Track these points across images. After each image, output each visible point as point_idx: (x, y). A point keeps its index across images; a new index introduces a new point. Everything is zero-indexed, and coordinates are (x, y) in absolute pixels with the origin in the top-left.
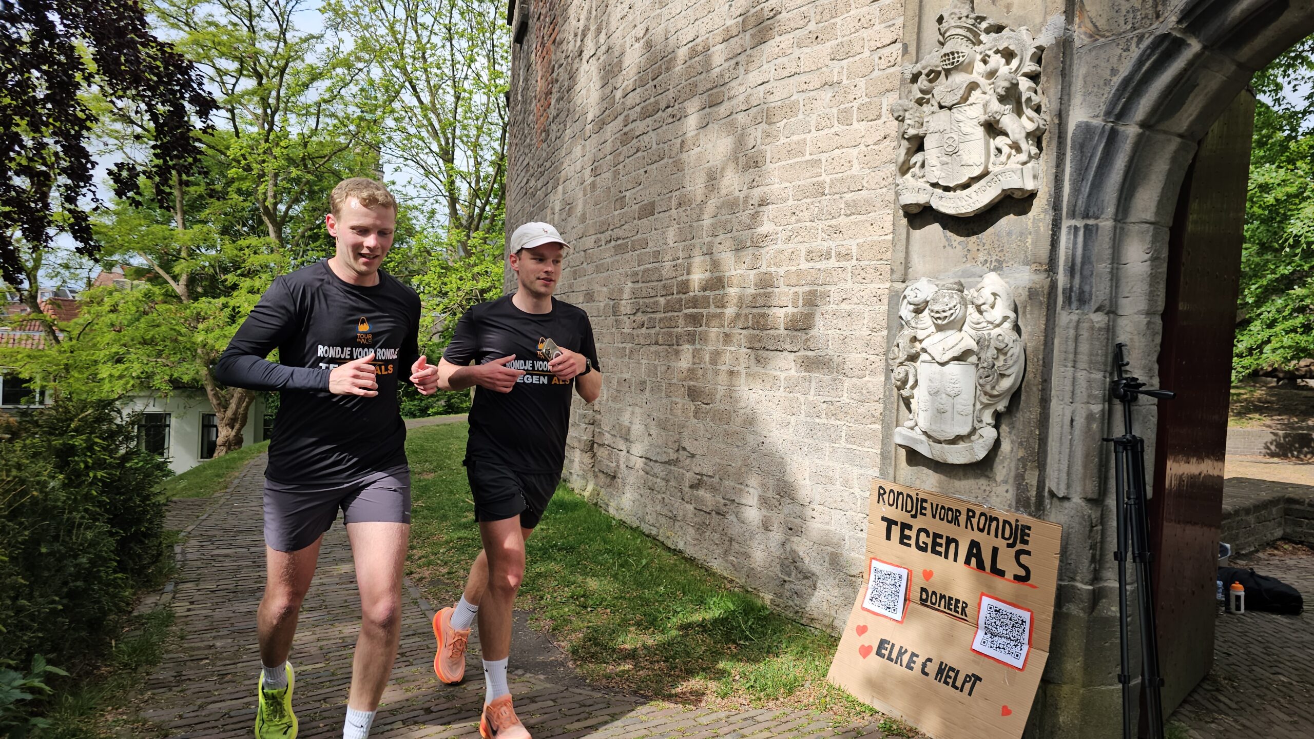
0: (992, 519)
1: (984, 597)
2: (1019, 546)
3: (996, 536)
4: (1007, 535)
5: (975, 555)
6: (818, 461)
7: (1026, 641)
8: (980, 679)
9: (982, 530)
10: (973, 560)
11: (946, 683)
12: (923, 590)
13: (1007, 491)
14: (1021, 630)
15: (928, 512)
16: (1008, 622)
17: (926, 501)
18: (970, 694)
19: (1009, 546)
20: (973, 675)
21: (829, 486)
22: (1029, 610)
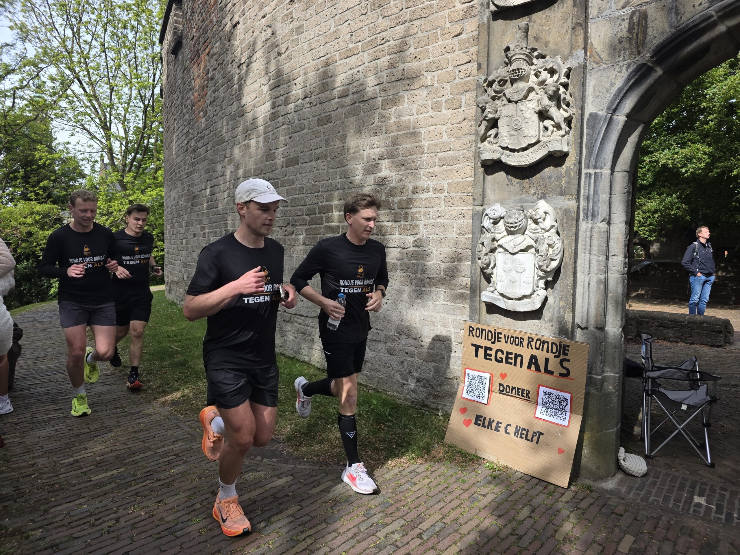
0: (544, 342)
1: (541, 387)
2: (562, 357)
3: (547, 351)
4: (554, 351)
5: (534, 364)
6: (425, 313)
7: (569, 410)
8: (543, 434)
9: (538, 349)
10: (533, 366)
11: (521, 437)
12: (500, 385)
13: (552, 326)
14: (565, 404)
15: (503, 340)
16: (557, 400)
17: (501, 334)
18: (537, 443)
19: (555, 357)
20: (538, 432)
21: (432, 327)
22: (569, 393)
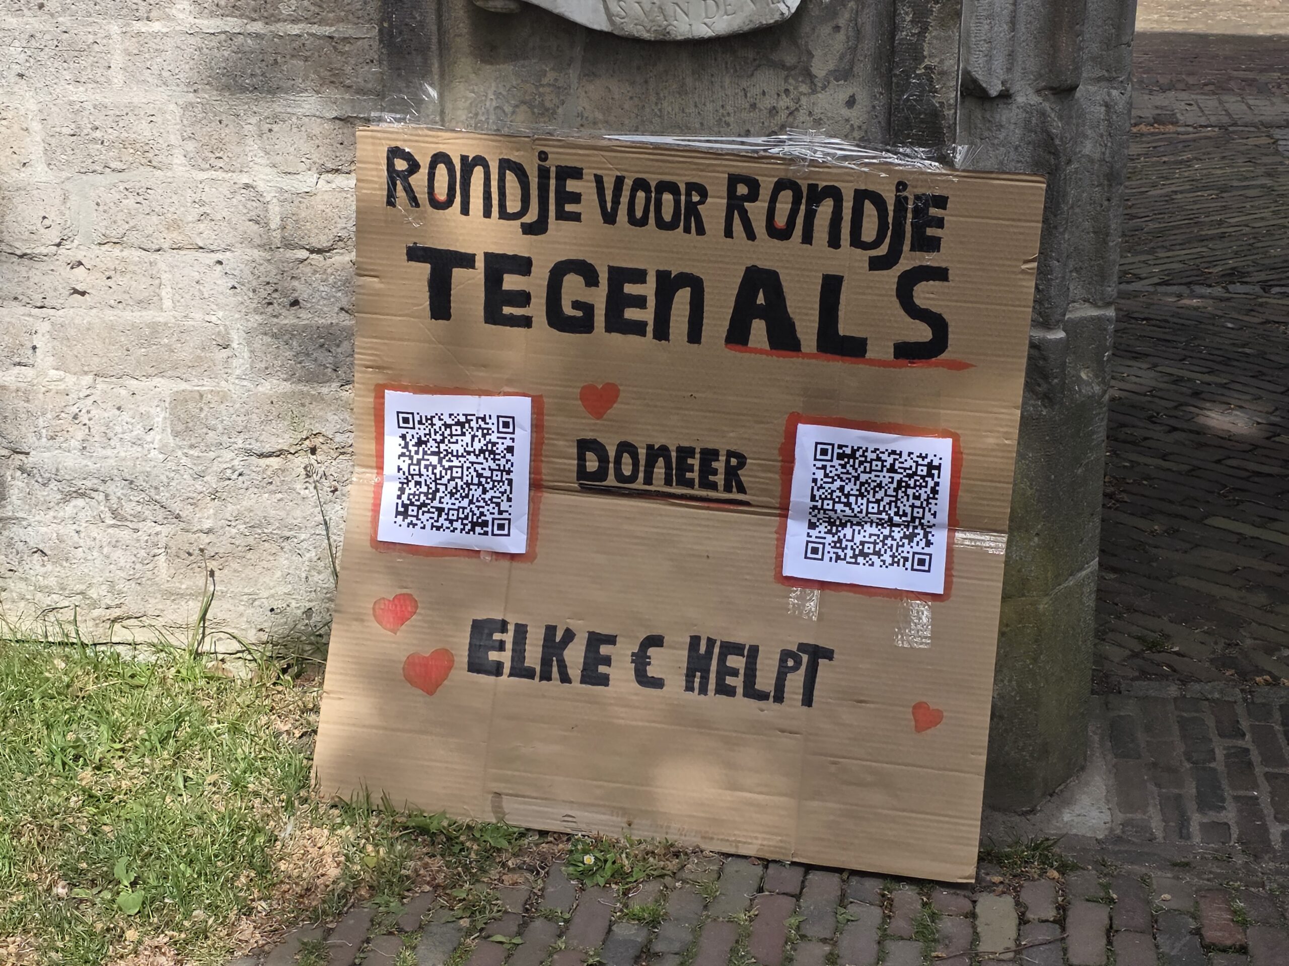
1: (801, 427)
3: (834, 242)
4: (869, 232)
5: (761, 313)
7: (943, 516)
8: (828, 654)
9: (783, 234)
10: (759, 328)
11: (725, 690)
12: (584, 446)
14: (924, 493)
15: (589, 207)
16: (885, 478)
17: (576, 173)
18: (808, 700)
19: (876, 264)
20: (802, 647)
